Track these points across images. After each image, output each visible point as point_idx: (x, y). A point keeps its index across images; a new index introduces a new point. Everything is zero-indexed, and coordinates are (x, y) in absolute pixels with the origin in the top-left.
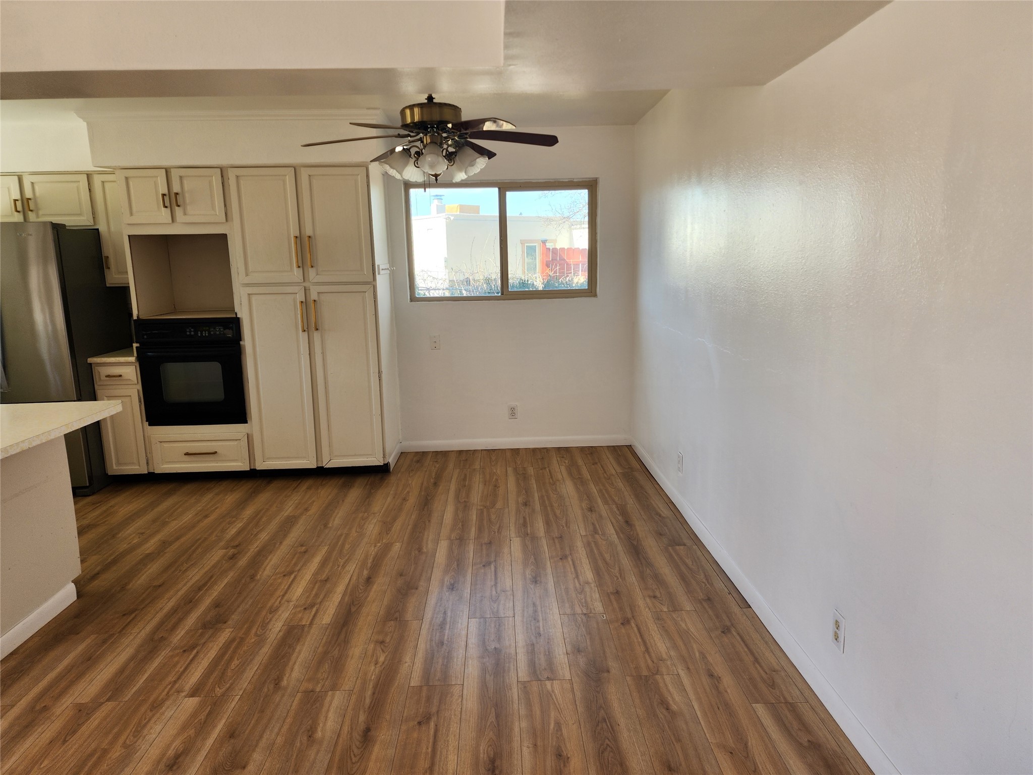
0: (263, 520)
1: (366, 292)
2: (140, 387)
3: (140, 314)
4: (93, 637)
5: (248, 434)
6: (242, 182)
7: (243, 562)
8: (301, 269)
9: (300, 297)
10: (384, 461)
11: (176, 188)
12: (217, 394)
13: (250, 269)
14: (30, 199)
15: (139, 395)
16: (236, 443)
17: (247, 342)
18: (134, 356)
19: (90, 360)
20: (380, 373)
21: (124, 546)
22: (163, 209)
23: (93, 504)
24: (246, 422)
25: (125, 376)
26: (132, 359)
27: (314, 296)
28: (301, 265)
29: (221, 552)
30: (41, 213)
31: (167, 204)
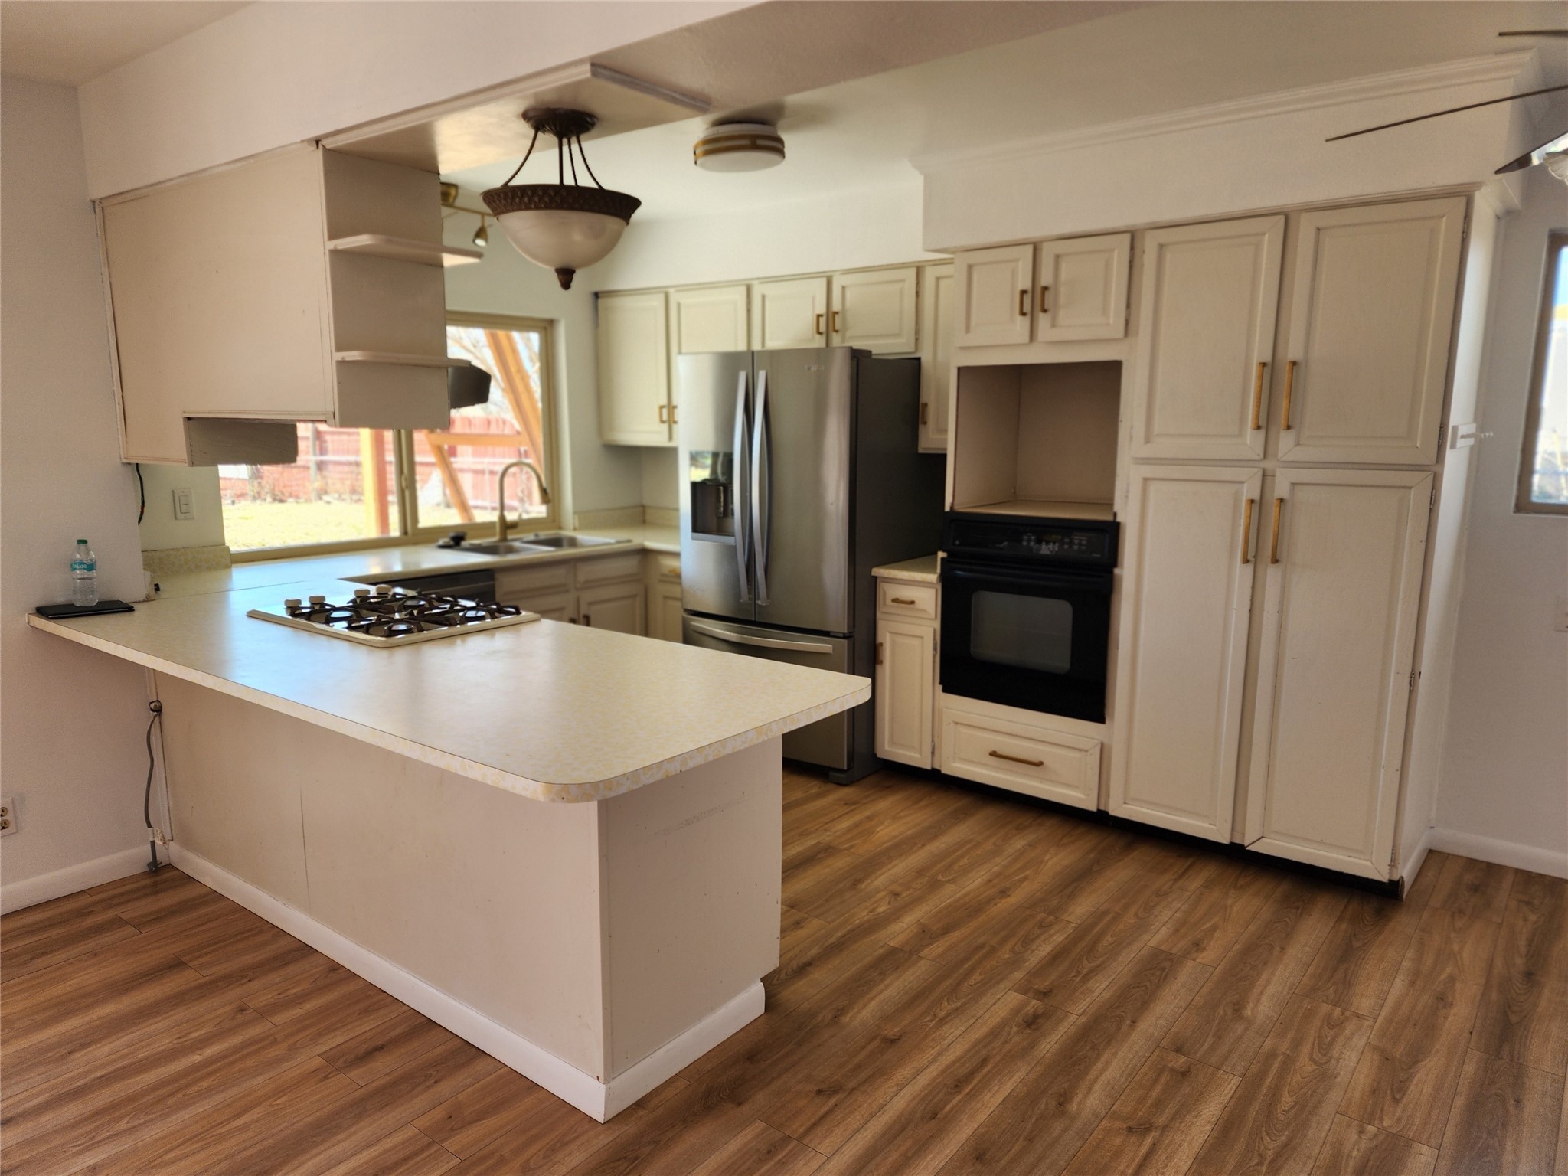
0: (1105, 943)
1: (1410, 488)
2: (937, 625)
3: (955, 502)
4: (759, 1126)
5: (1102, 745)
6: (1168, 257)
7: (1050, 1044)
8: (1262, 433)
9: (1251, 490)
10: (1391, 873)
11: (1045, 279)
12: (1057, 658)
13: (1157, 428)
14: (837, 313)
15: (935, 639)
16: (1078, 755)
17: (1126, 572)
18: (935, 573)
19: (877, 571)
20: (1414, 676)
21: (862, 915)
22: (1019, 318)
23: (846, 804)
24: (1101, 719)
25: (919, 604)
26: (933, 577)
27: (1281, 489)
28: (1265, 423)
29: (1014, 999)
30: (848, 334)
31: (1027, 308)
